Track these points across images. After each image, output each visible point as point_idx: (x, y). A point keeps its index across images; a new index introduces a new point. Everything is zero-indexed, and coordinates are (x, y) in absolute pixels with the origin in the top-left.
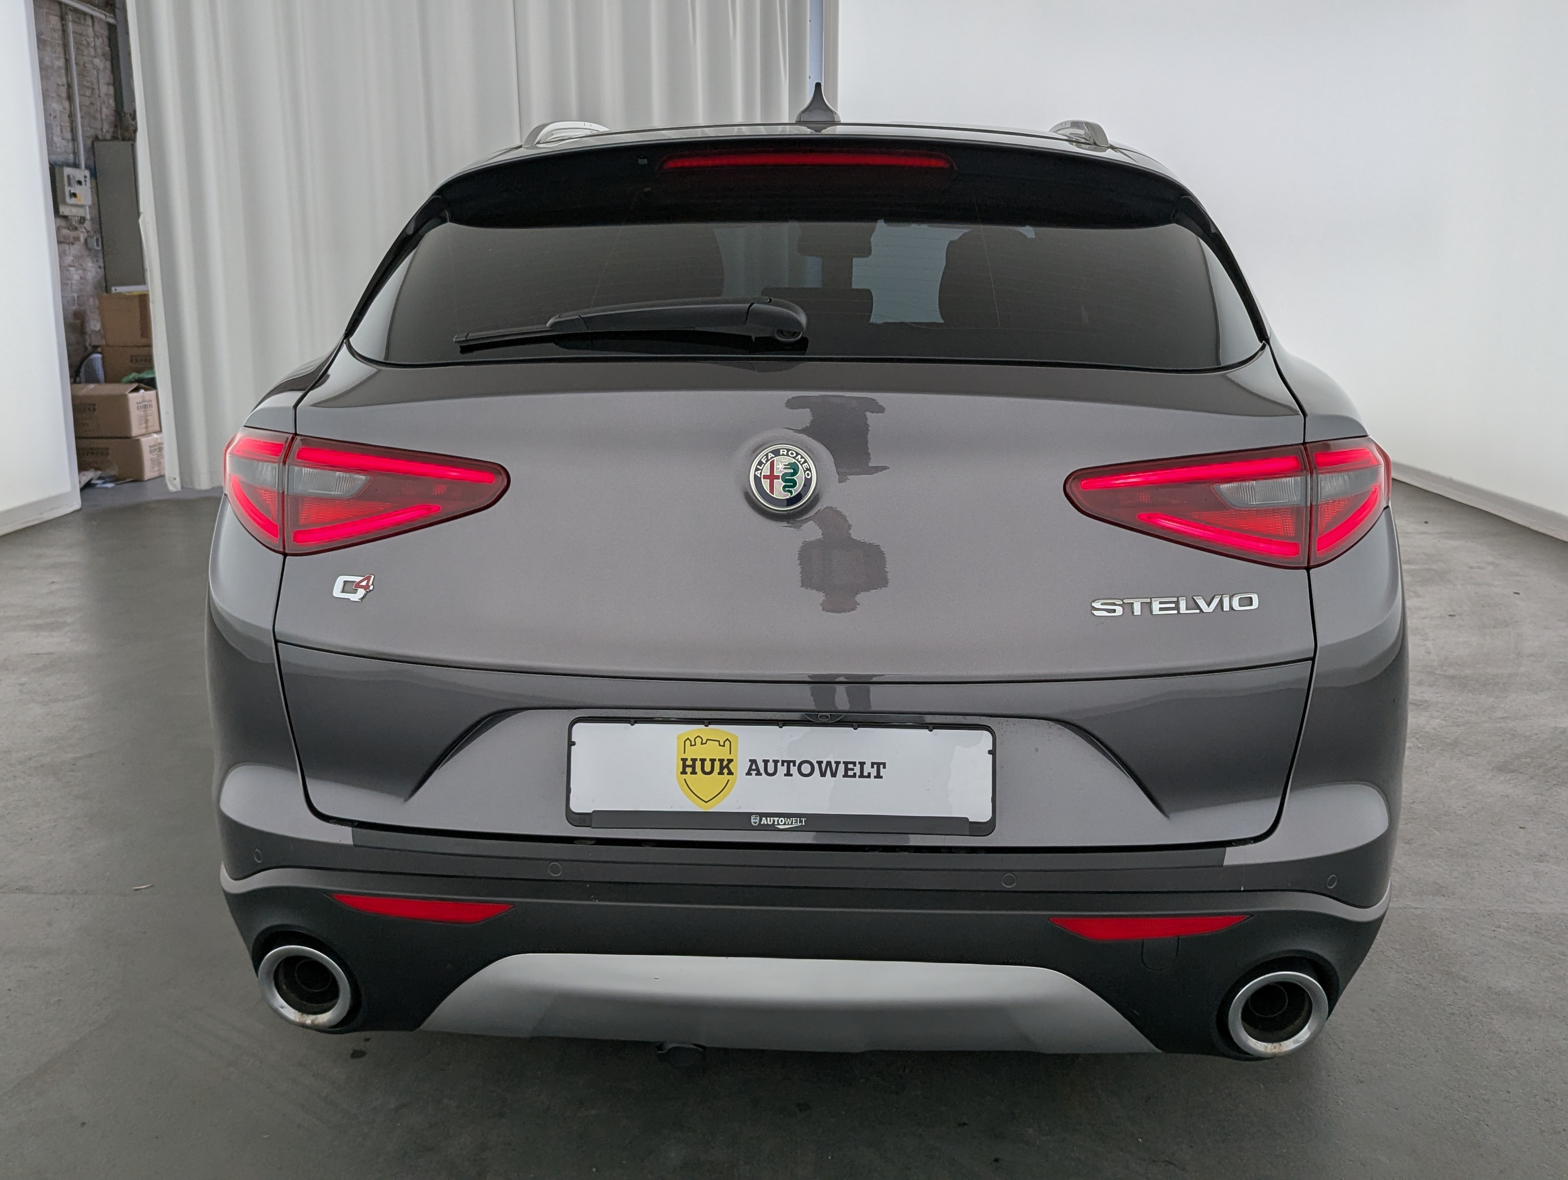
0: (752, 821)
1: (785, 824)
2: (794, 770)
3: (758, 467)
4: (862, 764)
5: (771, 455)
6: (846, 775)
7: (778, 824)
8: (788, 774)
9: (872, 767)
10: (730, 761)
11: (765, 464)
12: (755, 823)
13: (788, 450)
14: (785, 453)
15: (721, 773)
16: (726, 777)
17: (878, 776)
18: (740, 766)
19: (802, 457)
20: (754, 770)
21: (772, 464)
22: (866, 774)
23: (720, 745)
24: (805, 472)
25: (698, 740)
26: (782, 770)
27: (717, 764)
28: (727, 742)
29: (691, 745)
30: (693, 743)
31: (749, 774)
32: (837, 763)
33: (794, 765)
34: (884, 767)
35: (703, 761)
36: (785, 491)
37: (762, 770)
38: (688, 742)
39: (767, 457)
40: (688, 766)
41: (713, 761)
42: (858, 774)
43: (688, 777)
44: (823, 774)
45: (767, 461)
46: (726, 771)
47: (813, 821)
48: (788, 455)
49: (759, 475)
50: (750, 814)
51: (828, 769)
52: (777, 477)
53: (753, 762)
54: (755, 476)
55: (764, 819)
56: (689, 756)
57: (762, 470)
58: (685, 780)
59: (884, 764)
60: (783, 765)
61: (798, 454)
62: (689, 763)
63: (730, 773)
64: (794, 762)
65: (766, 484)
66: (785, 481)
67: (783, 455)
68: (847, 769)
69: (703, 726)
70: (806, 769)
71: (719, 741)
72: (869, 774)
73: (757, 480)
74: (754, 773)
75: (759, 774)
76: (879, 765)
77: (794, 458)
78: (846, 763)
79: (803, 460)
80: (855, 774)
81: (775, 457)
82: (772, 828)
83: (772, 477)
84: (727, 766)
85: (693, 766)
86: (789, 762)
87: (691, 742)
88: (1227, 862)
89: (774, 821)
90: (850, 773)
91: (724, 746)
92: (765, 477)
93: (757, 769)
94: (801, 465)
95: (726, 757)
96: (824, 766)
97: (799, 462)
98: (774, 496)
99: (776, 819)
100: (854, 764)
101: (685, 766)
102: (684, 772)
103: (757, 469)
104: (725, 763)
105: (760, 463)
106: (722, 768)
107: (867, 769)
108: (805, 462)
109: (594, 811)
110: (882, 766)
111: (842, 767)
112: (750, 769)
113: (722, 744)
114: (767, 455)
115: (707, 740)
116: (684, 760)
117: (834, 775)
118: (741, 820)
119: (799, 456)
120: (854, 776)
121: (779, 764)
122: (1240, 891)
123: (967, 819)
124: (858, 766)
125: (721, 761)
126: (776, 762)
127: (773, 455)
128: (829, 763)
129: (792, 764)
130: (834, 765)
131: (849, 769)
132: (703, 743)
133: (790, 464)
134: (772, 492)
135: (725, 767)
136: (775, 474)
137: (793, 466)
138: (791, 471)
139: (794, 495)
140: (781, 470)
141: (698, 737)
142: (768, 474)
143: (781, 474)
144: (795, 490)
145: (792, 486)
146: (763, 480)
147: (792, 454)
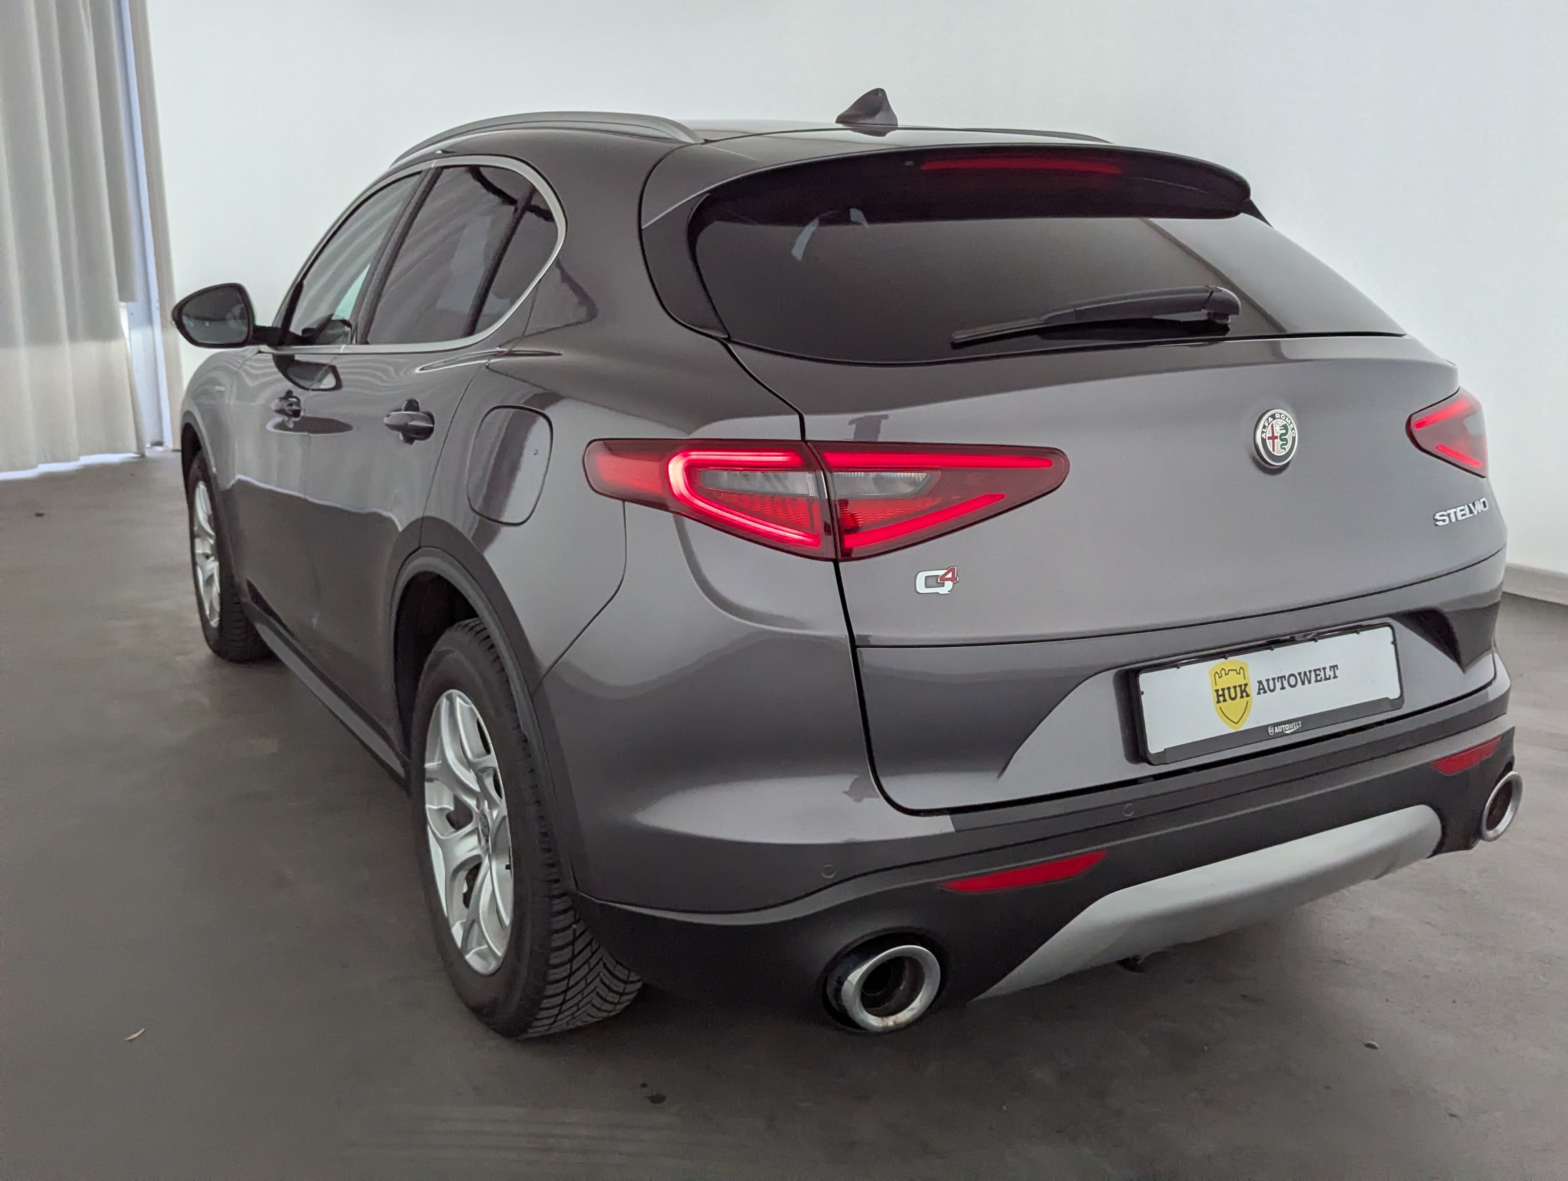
0: (1270, 731)
1: (1290, 729)
2: (1285, 683)
3: (1264, 430)
4: (1324, 669)
5: (1270, 419)
6: (1317, 681)
7: (1286, 730)
8: (1283, 688)
9: (1331, 670)
10: (1246, 685)
11: (1268, 427)
12: (1271, 733)
13: (1281, 414)
14: (1279, 417)
15: (1242, 697)
16: (1246, 699)
17: (1335, 677)
18: (1253, 689)
19: (1289, 419)
20: (1261, 689)
21: (1272, 426)
22: (1328, 677)
23: (1237, 674)
24: (1292, 431)
25: (1223, 672)
26: (1278, 685)
27: (1238, 689)
28: (1242, 670)
29: (1220, 677)
30: (1220, 676)
31: (1259, 693)
32: (1310, 672)
33: (1285, 680)
34: (1337, 669)
35: (1229, 689)
36: (1282, 448)
37: (1267, 688)
38: (1217, 675)
39: (1268, 421)
40: (1221, 696)
41: (1235, 687)
42: (1323, 678)
43: (1222, 704)
44: (1303, 683)
45: (1269, 425)
46: (1244, 694)
47: (1307, 722)
48: (1281, 418)
49: (1264, 437)
50: (1267, 727)
51: (1305, 678)
52: (1276, 438)
53: (1260, 682)
54: (1262, 438)
55: (1276, 728)
56: (1219, 687)
57: (1266, 432)
58: (1220, 708)
59: (1336, 666)
60: (1278, 681)
61: (1286, 417)
62: (1220, 693)
63: (1248, 695)
64: (1284, 677)
65: (1269, 443)
66: (1282, 440)
67: (1278, 418)
68: (1316, 675)
69: (1223, 660)
70: (1292, 681)
71: (1236, 670)
72: (1330, 676)
73: (1264, 441)
74: (1262, 691)
75: (1265, 692)
76: (1334, 667)
77: (1285, 420)
78: (1315, 671)
80: (1321, 678)
81: (1274, 420)
82: (1282, 735)
83: (1273, 438)
84: (1245, 690)
85: (1223, 695)
86: (1281, 678)
87: (1218, 674)
89: (1282, 728)
90: (1319, 678)
91: (1239, 673)
92: (1269, 438)
93: (1264, 688)
94: (1289, 426)
95: (1243, 683)
96: (1302, 675)
97: (1288, 423)
98: (1275, 454)
99: (1283, 726)
100: (1319, 670)
101: (1218, 696)
102: (1219, 702)
103: (1263, 432)
104: (1243, 688)
105: (1264, 427)
106: (1242, 693)
107: (1328, 672)
109: (1165, 750)
110: (1336, 668)
111: (1313, 674)
112: (1260, 689)
113: (1238, 672)
114: (1268, 419)
115: (1229, 670)
116: (1217, 691)
117: (1309, 682)
118: (1261, 732)
119: (1287, 419)
120: (1321, 680)
121: (1276, 681)
123: (1386, 697)
124: (1322, 671)
125: (1240, 686)
126: (1274, 679)
127: (1272, 419)
128: (1305, 673)
129: (1283, 679)
130: (1308, 674)
131: (1319, 675)
132: (1226, 675)
133: (1283, 426)
134: (1274, 450)
135: (1243, 691)
136: (1275, 435)
137: (1285, 427)
138: (1284, 431)
139: (1287, 451)
140: (1278, 431)
141: (1223, 669)
142: (1271, 435)
143: (1279, 435)
144: (1288, 447)
145: (1286, 444)
146: (1267, 441)
147: (1283, 417)
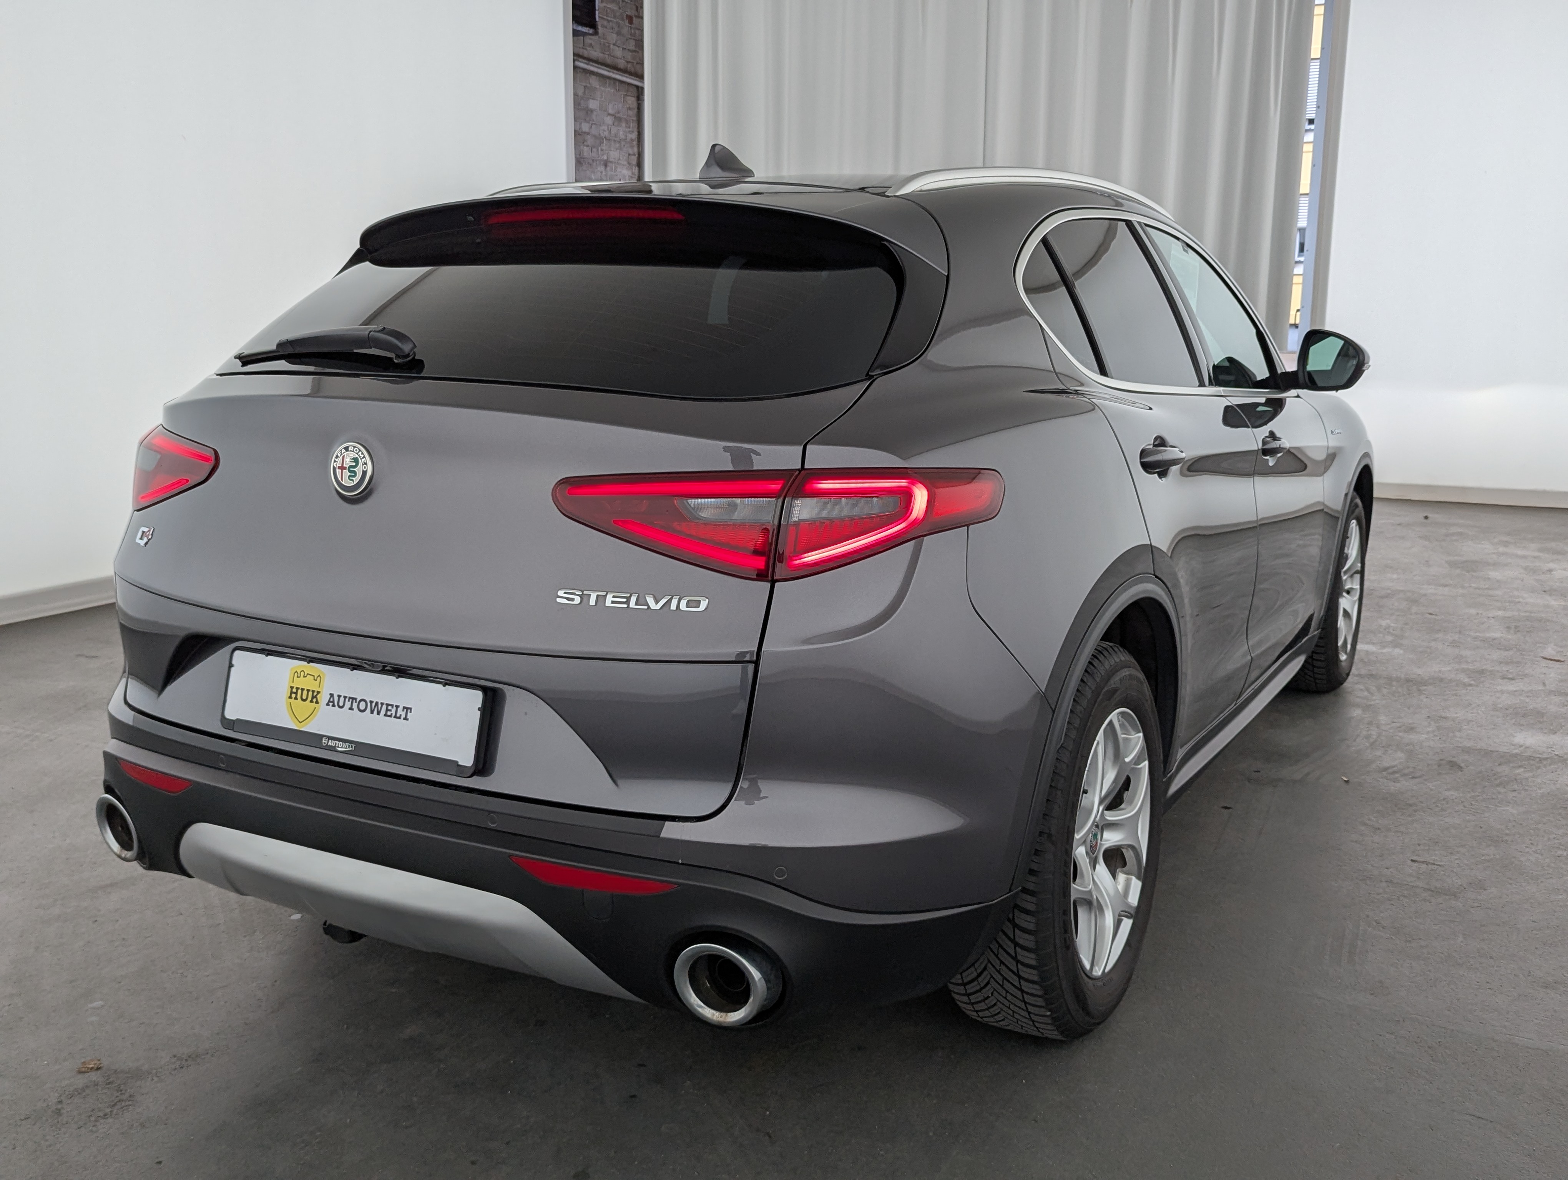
0: (324, 741)
1: (342, 747)
2: (355, 705)
3: (336, 459)
4: (397, 707)
5: (344, 451)
6: (386, 715)
7: (338, 747)
8: (351, 709)
9: (403, 711)
10: (318, 692)
11: (339, 458)
12: (325, 743)
13: (354, 447)
14: (352, 449)
15: (311, 701)
16: (314, 705)
17: (406, 719)
18: (324, 698)
19: (362, 454)
20: (331, 702)
21: (343, 457)
22: (398, 715)
23: (314, 680)
24: (363, 465)
25: (302, 673)
26: (348, 704)
27: (310, 693)
28: (319, 678)
29: (298, 677)
31: (328, 704)
32: (382, 704)
33: (356, 702)
34: (411, 712)
35: (303, 690)
36: (350, 480)
37: (336, 704)
38: (296, 674)
39: (341, 452)
40: (294, 693)
41: (308, 691)
42: (393, 715)
43: (292, 700)
44: (372, 712)
45: (340, 455)
46: (314, 700)
47: (361, 748)
48: (353, 451)
49: (335, 466)
50: (322, 736)
51: (375, 708)
52: (345, 468)
53: (332, 695)
54: (333, 466)
55: (330, 741)
56: (295, 685)
57: (338, 462)
58: (290, 703)
59: (411, 709)
60: (349, 701)
61: (360, 451)
62: (294, 690)
63: (317, 702)
64: (356, 699)
65: (338, 471)
66: (350, 471)
67: (351, 451)
68: (387, 710)
69: (305, 663)
70: (362, 706)
71: (314, 676)
72: (401, 715)
73: (334, 469)
74: (331, 704)
75: (334, 706)
76: (407, 709)
77: (357, 453)
78: (388, 705)
79: (363, 456)
80: (392, 714)
81: (346, 452)
82: (333, 749)
83: (342, 468)
84: (316, 697)
85: (296, 693)
86: (353, 699)
87: (298, 674)
88: (663, 835)
89: (336, 744)
90: (389, 713)
91: (316, 680)
92: (339, 468)
93: (333, 702)
94: (361, 459)
95: (316, 689)
96: (374, 704)
97: (360, 457)
98: (343, 483)
99: (337, 742)
100: (392, 706)
101: (292, 692)
102: (290, 697)
103: (335, 461)
104: (315, 694)
105: (337, 457)
106: (313, 697)
107: (400, 712)
108: (364, 457)
109: (237, 719)
110: (409, 710)
111: (384, 707)
112: (329, 701)
113: (315, 678)
114: (341, 450)
115: (308, 674)
116: (292, 688)
117: (378, 713)
118: (315, 739)
119: (360, 453)
120: (390, 716)
121: (347, 700)
122: (678, 863)
123: (457, 762)
124: (395, 708)
125: (313, 691)
126: (345, 697)
128: (377, 703)
129: (354, 701)
130: (380, 706)
131: (389, 710)
132: (304, 677)
133: (354, 459)
134: (342, 480)
135: (315, 697)
136: (345, 466)
137: (356, 460)
138: (354, 464)
139: (355, 483)
140: (348, 462)
141: (303, 671)
142: (341, 465)
143: (348, 466)
144: (357, 479)
145: (354, 476)
146: (337, 470)
147: (356, 450)
